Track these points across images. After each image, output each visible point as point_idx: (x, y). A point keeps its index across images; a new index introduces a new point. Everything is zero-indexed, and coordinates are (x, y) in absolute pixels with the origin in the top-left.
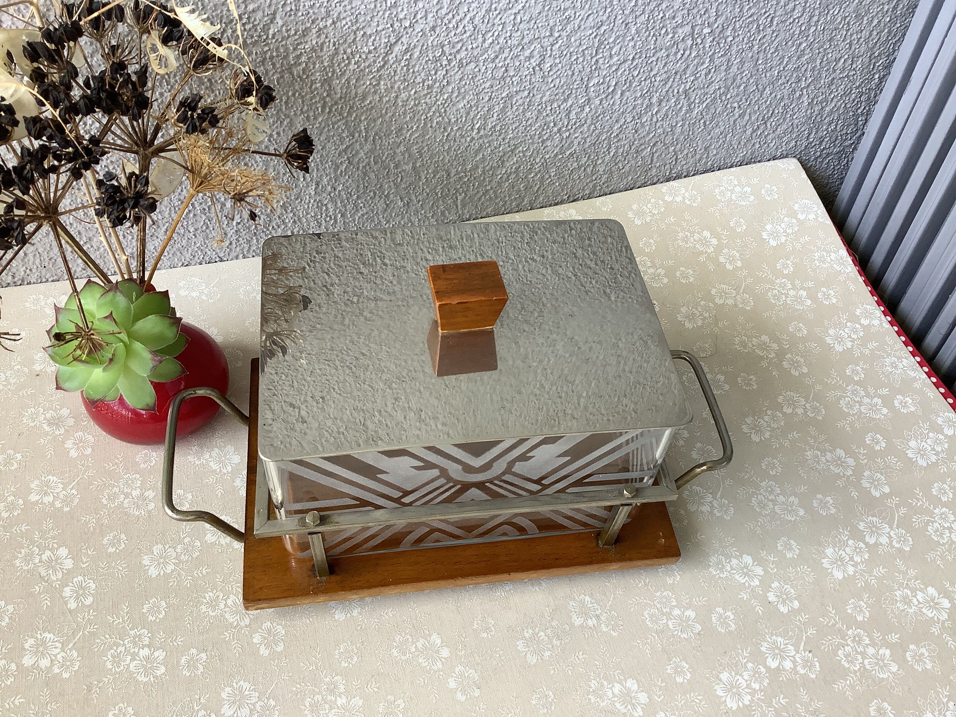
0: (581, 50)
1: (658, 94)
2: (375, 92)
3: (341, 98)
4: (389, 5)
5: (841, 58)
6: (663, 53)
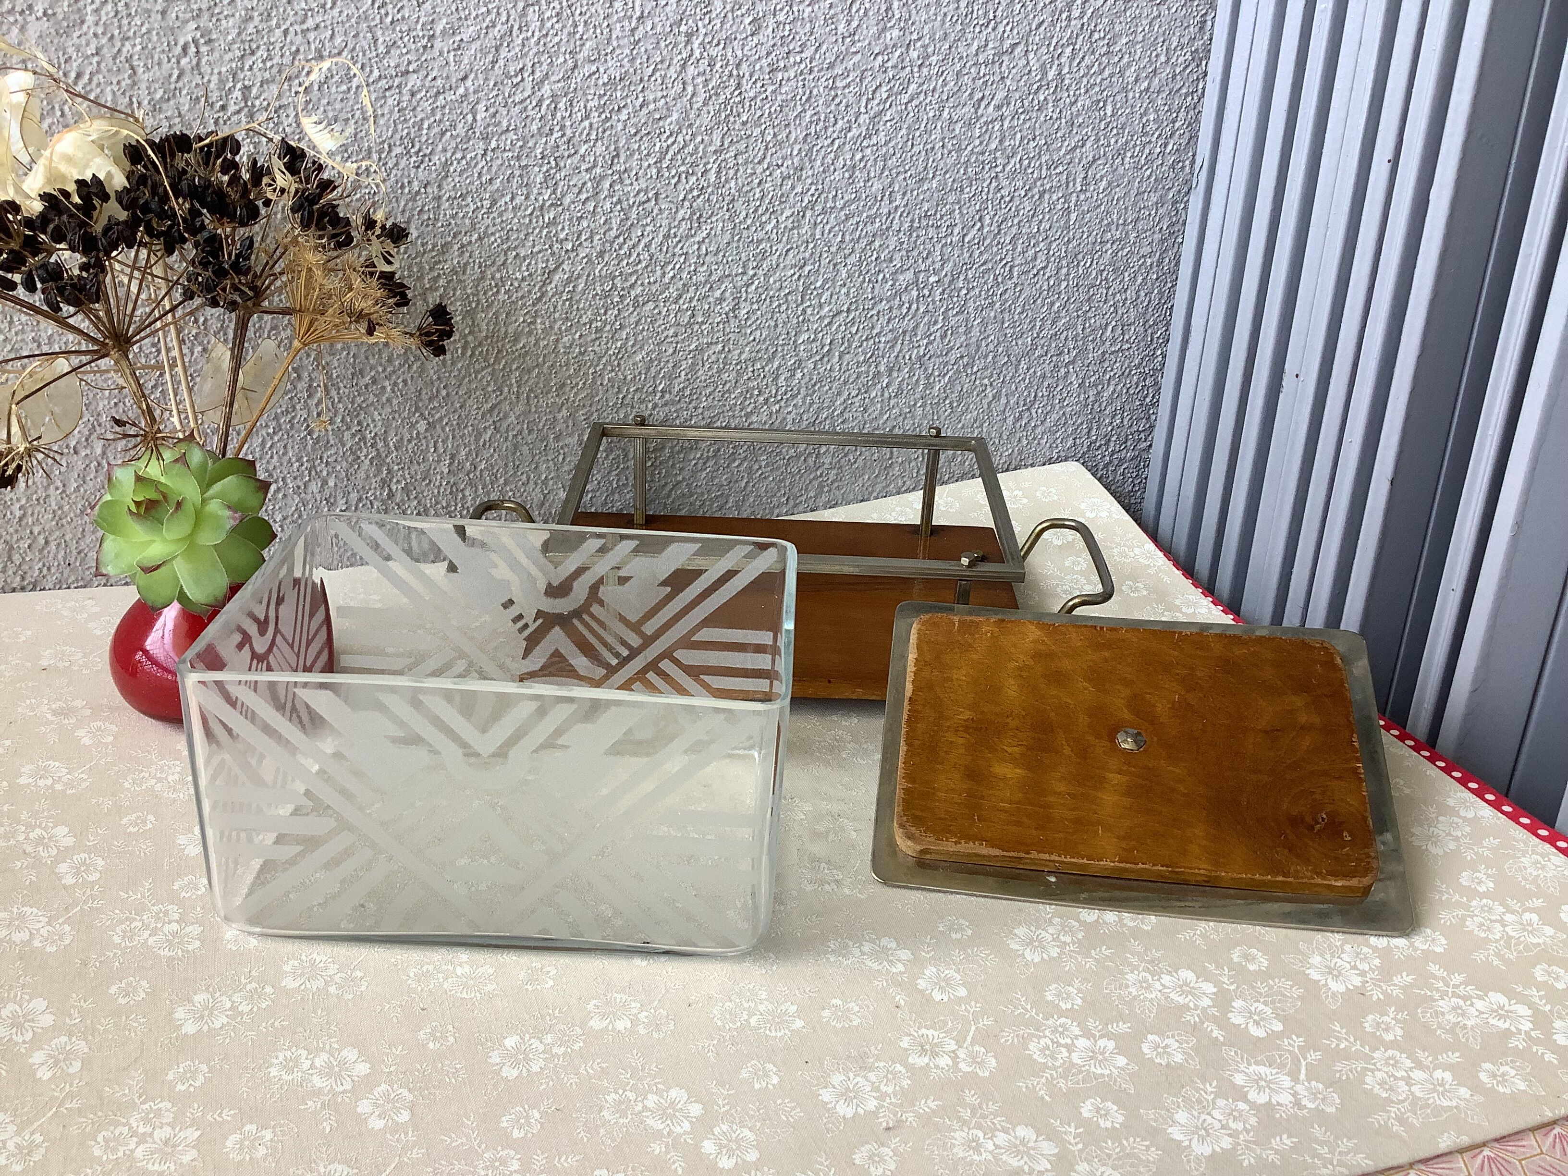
0: (783, 293)
1: (885, 360)
2: (530, 333)
3: (487, 337)
4: (546, 220)
5: (1107, 324)
6: (883, 305)
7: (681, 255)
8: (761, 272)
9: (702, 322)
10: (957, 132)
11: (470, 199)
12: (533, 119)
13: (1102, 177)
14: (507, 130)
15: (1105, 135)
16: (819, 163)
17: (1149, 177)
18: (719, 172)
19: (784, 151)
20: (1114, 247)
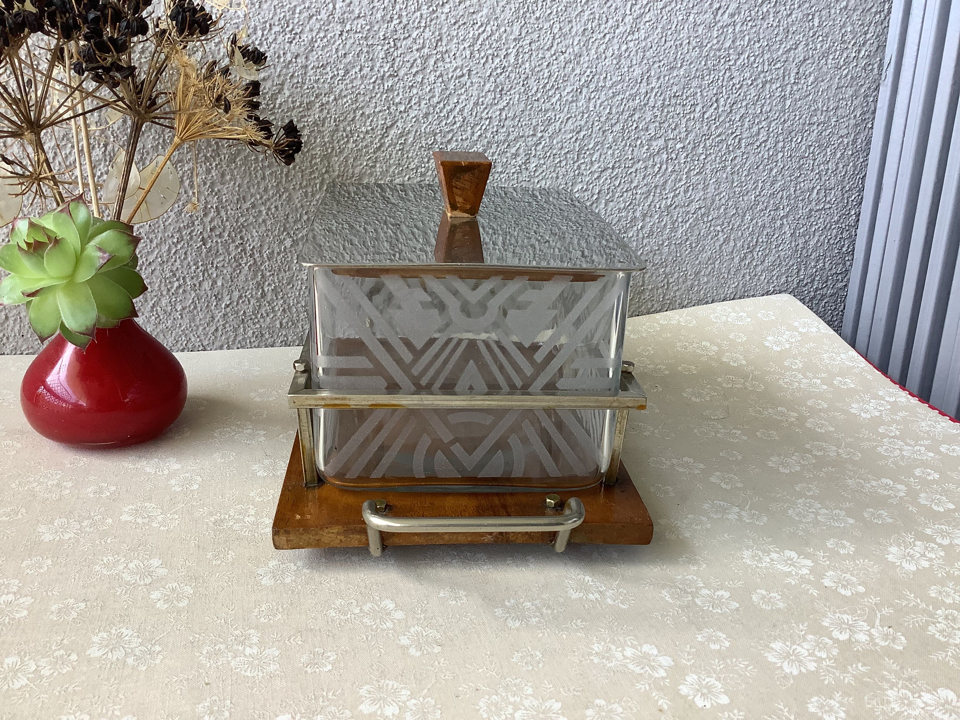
0: (563, 152)
1: (641, 208)
2: (371, 174)
3: (339, 176)
4: (386, 87)
5: (813, 188)
6: (640, 165)
7: (486, 119)
8: (546, 135)
9: (501, 172)
10: (700, 32)
11: (329, 69)
12: (378, 10)
13: (810, 73)
14: (359, 17)
15: (813, 41)
16: (593, 51)
17: (846, 76)
18: (517, 55)
19: (567, 41)
20: (820, 128)
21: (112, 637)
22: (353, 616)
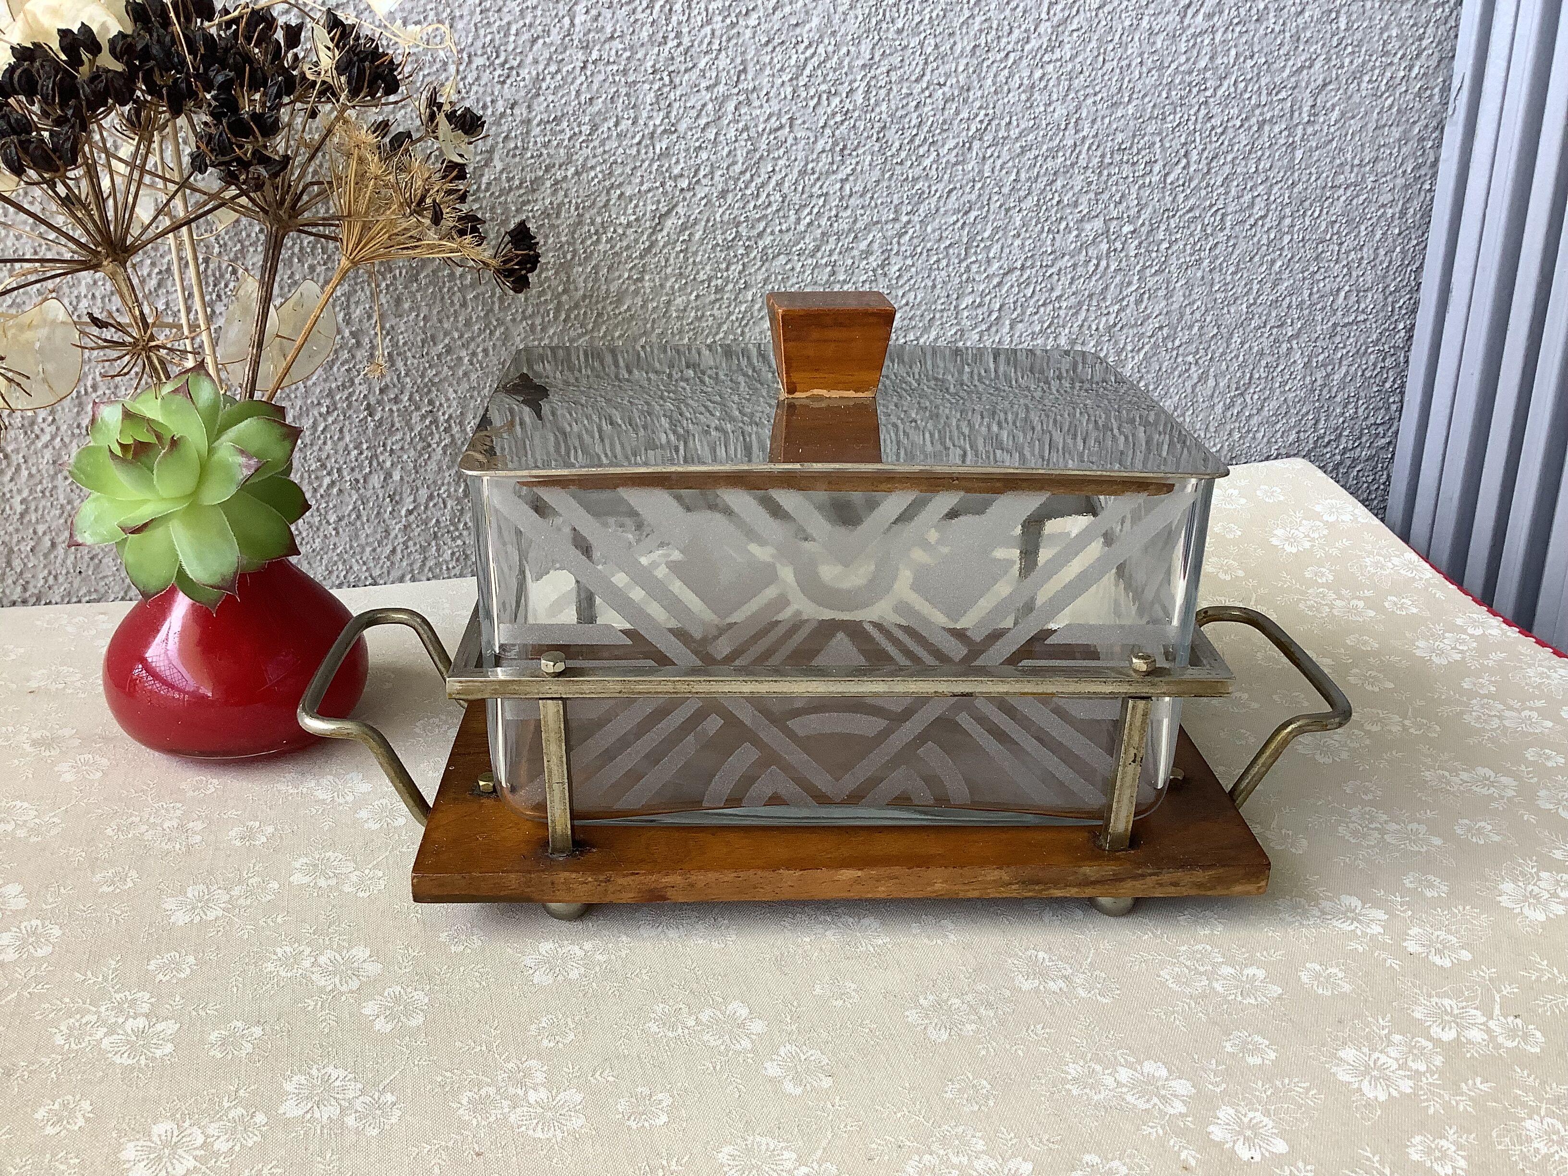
0: (943, 246)
1: (1067, 331)
2: (636, 292)
3: (584, 297)
4: (658, 151)
5: (1339, 290)
6: (1066, 261)
7: (819, 196)
8: (916, 219)
9: (845, 281)
10: (1159, 45)
11: (566, 123)
12: (643, 25)
13: (1333, 106)
14: (612, 37)
15: (1337, 53)
16: (989, 81)
17: (1391, 107)
18: (867, 92)
19: (947, 66)
20: (1349, 193)
21: (315, 1081)
22: (686, 1031)
